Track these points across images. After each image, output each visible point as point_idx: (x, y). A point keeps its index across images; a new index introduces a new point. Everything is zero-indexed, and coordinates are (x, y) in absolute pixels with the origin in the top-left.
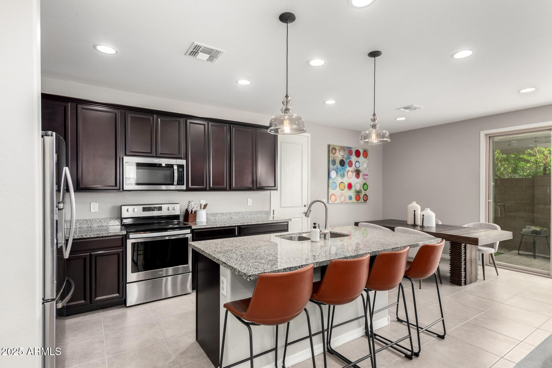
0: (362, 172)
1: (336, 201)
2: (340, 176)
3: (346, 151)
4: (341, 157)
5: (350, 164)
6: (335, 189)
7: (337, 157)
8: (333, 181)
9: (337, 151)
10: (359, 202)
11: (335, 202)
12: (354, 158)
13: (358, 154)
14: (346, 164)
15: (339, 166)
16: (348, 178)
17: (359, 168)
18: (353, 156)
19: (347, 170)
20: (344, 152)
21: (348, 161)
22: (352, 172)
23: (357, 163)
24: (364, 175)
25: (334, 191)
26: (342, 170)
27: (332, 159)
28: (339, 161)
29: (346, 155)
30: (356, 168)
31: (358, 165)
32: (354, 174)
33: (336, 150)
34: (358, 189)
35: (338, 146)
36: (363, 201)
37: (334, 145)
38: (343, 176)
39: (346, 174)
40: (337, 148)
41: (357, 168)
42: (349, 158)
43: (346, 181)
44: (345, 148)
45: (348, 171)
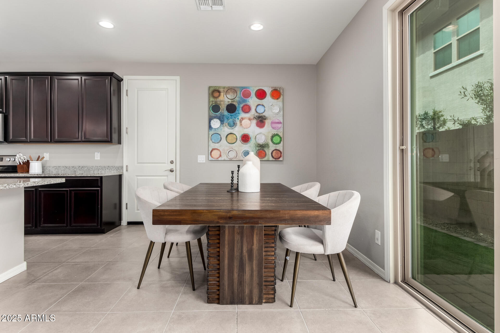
0: (270, 119)
1: (220, 157)
2: (227, 124)
3: (238, 93)
4: (230, 100)
5: (247, 109)
6: (218, 143)
7: (221, 101)
8: (216, 132)
9: (222, 94)
10: (264, 159)
11: (219, 159)
12: (253, 101)
13: (261, 94)
14: (239, 110)
15: (226, 113)
16: (243, 127)
17: (264, 114)
18: (252, 98)
19: (240, 117)
20: (234, 94)
21: (242, 106)
22: (250, 119)
23: (259, 107)
24: (272, 123)
25: (217, 144)
26: (231, 118)
27: (214, 104)
28: (226, 106)
29: (239, 97)
30: (257, 114)
31: (260, 110)
32: (254, 122)
33: (219, 92)
34: (261, 141)
35: (224, 88)
36: (271, 159)
37: (216, 87)
38: (233, 125)
39: (238, 122)
40: (221, 90)
41: (259, 114)
42: (244, 101)
43: (238, 131)
44: (236, 89)
45: (243, 119)
